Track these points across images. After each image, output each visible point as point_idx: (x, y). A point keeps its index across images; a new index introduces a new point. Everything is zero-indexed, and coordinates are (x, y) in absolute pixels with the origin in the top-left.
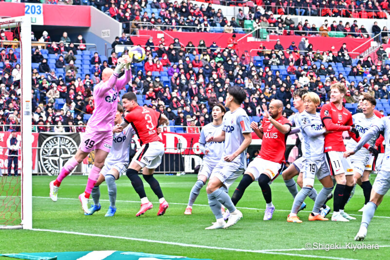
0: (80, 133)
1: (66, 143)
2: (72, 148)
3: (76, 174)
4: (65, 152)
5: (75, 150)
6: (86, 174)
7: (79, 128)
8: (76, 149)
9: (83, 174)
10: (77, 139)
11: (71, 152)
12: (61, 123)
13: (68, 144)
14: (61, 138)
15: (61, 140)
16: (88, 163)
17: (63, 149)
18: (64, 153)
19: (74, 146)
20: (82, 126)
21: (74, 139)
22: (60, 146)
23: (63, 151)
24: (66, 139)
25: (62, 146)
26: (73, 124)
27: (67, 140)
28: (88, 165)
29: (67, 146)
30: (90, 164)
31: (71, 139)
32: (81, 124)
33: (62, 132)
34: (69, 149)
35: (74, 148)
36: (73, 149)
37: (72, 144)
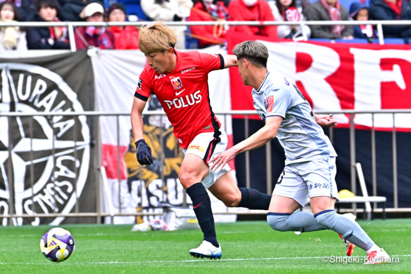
0: (92, 51)
1: (37, 92)
2: (58, 112)
3: (78, 220)
4: (31, 130)
5: (71, 123)
6: (118, 221)
7: (90, 31)
8: (76, 117)
9: (108, 221)
10: (79, 76)
11: (56, 131)
12: (12, 14)
13: (42, 96)
14: (15, 73)
15: (16, 82)
16: (126, 174)
17: (22, 117)
18: (27, 136)
19: (69, 105)
20: (100, 22)
21: (65, 78)
22: (12, 107)
23: (25, 127)
24: (36, 77)
25: (19, 106)
26: (60, 17)
27: (40, 82)
28: (124, 183)
29: (39, 105)
30: (136, 178)
31: (56, 78)
32: (97, 14)
33: (14, 48)
34: (49, 119)
35: (68, 112)
36: (66, 118)
37: (61, 96)
